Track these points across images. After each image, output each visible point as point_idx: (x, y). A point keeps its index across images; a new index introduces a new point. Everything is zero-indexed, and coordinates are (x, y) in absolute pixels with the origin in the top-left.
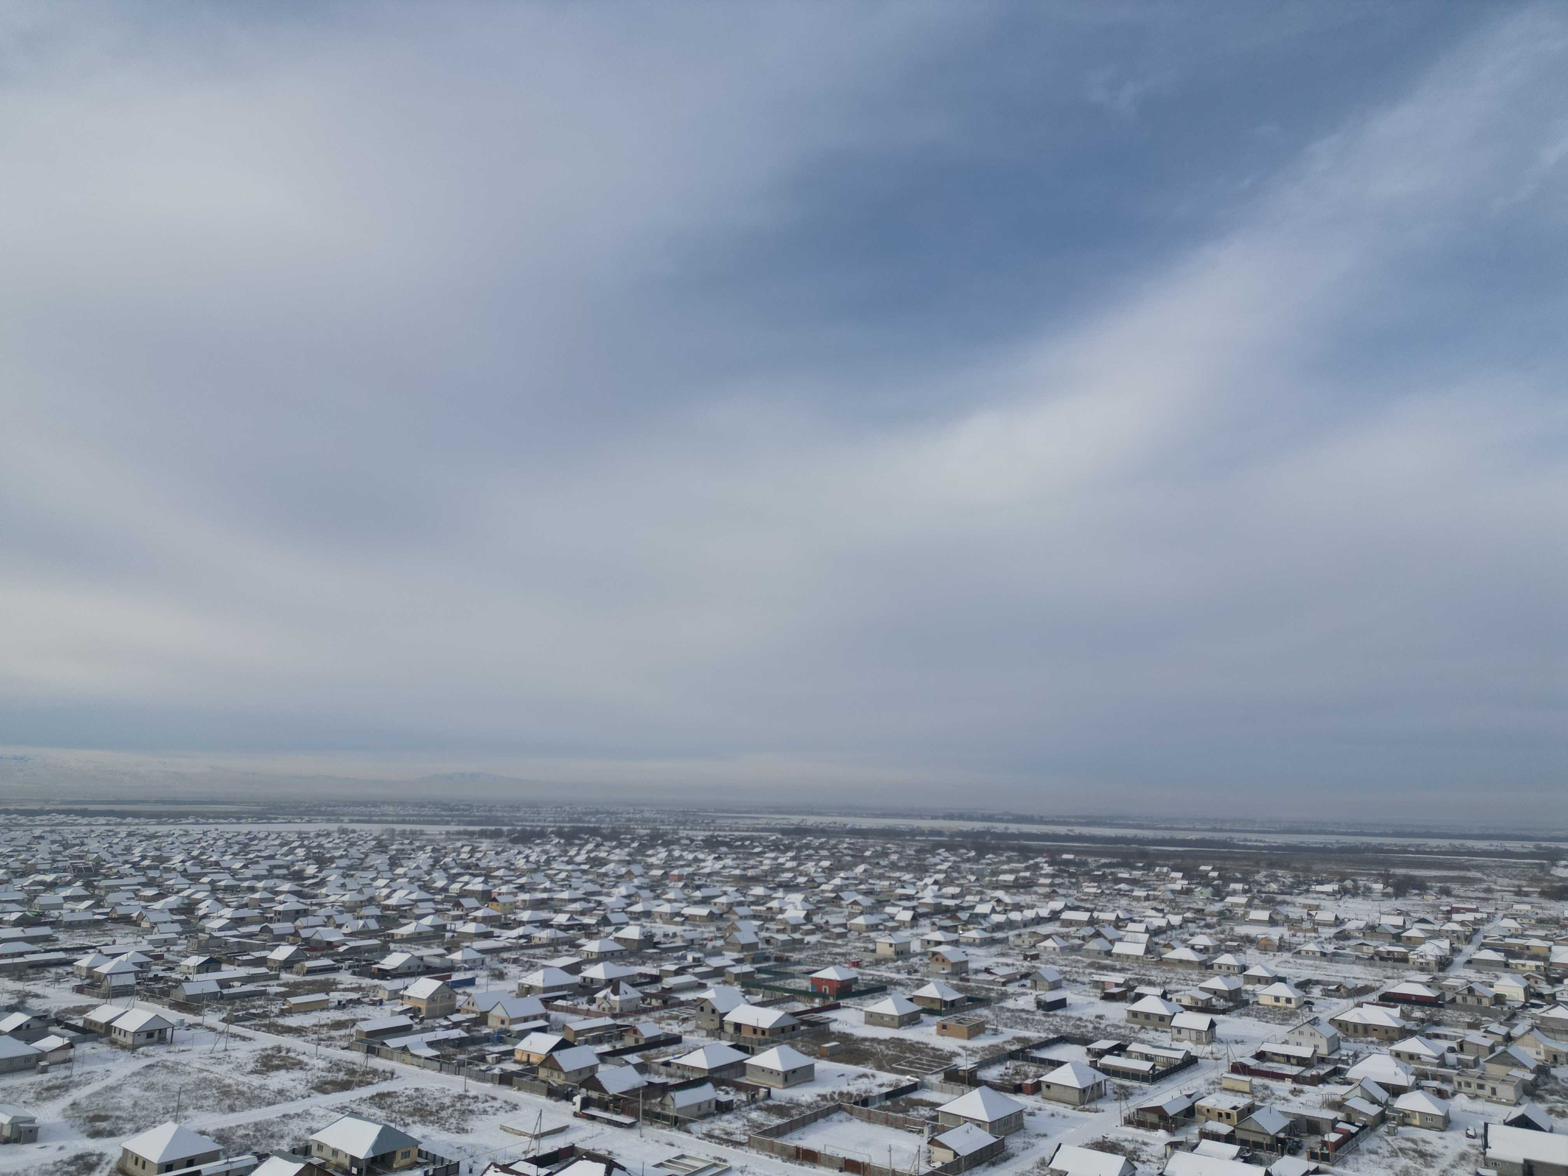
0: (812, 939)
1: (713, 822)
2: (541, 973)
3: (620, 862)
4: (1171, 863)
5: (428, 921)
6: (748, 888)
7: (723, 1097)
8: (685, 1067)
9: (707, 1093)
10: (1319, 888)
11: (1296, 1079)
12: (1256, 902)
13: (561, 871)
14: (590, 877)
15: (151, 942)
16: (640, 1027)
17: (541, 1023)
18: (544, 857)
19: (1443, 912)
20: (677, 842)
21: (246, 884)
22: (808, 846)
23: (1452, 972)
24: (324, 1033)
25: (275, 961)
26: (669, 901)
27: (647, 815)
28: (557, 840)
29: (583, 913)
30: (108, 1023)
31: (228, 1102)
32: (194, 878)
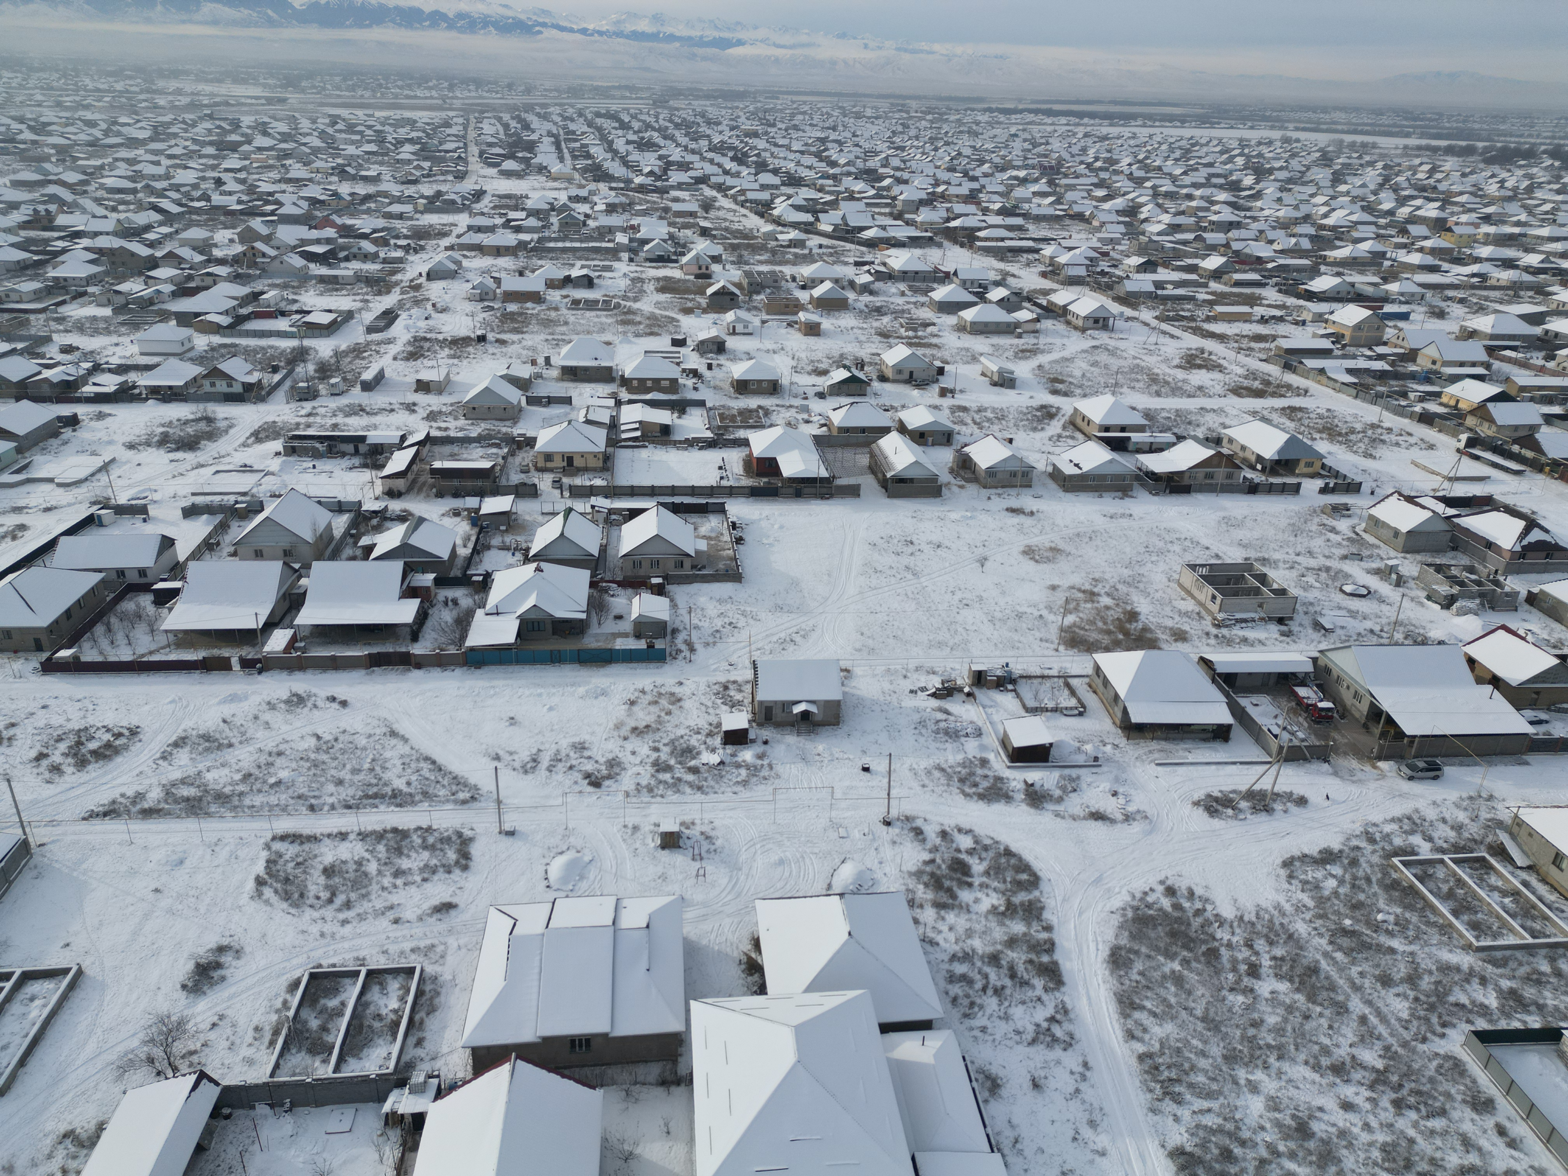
2: (1491, 317)
5: (1366, 246)
13: (1546, 201)
15: (1100, 240)
17: (1480, 371)
21: (1184, 191)
24: (1245, 343)
25: (1205, 270)
28: (1549, 162)
30: (1065, 306)
31: (1155, 388)
32: (1139, 182)
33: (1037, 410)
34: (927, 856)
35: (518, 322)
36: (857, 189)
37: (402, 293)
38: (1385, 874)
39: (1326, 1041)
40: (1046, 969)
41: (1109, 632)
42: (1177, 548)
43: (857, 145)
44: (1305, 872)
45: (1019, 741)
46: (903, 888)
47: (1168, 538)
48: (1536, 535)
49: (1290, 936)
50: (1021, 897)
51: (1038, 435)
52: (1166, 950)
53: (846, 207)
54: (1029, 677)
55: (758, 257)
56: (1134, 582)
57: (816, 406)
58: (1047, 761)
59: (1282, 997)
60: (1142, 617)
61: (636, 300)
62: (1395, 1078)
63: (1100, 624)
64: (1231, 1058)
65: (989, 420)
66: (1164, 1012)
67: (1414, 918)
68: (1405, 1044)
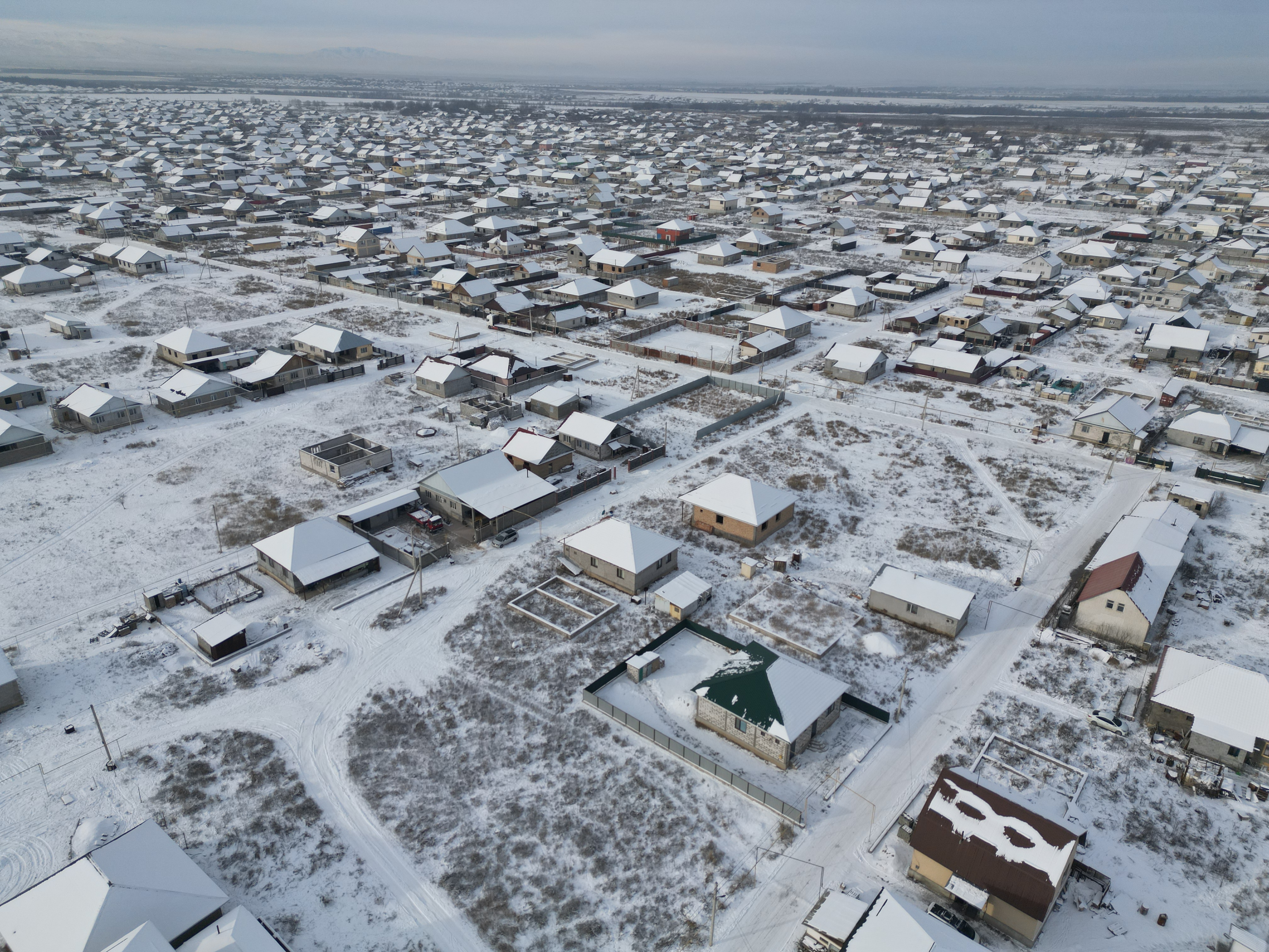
0: (658, 198)
1: (574, 97)
2: (443, 223)
3: (497, 133)
4: (963, 129)
5: (345, 181)
6: (606, 156)
7: (591, 315)
8: (561, 294)
9: (579, 312)
10: (1082, 148)
11: (1019, 296)
12: (1027, 161)
13: (448, 140)
14: (473, 146)
15: (124, 194)
16: (525, 265)
17: (449, 262)
18: (432, 129)
19: (1178, 167)
20: (544, 115)
21: (187, 147)
22: (656, 120)
23: (1167, 215)
24: (284, 267)
25: (230, 211)
26: (541, 167)
27: (516, 90)
28: (441, 113)
29: (471, 176)
30: (113, 257)
31: (224, 314)
32: (143, 142)
33: (122, 352)
34: (163, 776)
38: (508, 616)
39: (510, 744)
40: (304, 809)
41: (260, 522)
42: (290, 438)
44: (461, 638)
45: (213, 641)
46: (151, 814)
47: (280, 433)
48: (517, 365)
49: (466, 687)
50: (264, 763)
51: (132, 375)
52: (389, 742)
54: (205, 583)
56: (266, 475)
58: (245, 645)
59: (474, 731)
60: (283, 501)
62: (555, 744)
63: (250, 518)
64: (457, 792)
65: (76, 371)
66: (402, 788)
67: (532, 635)
68: (554, 719)
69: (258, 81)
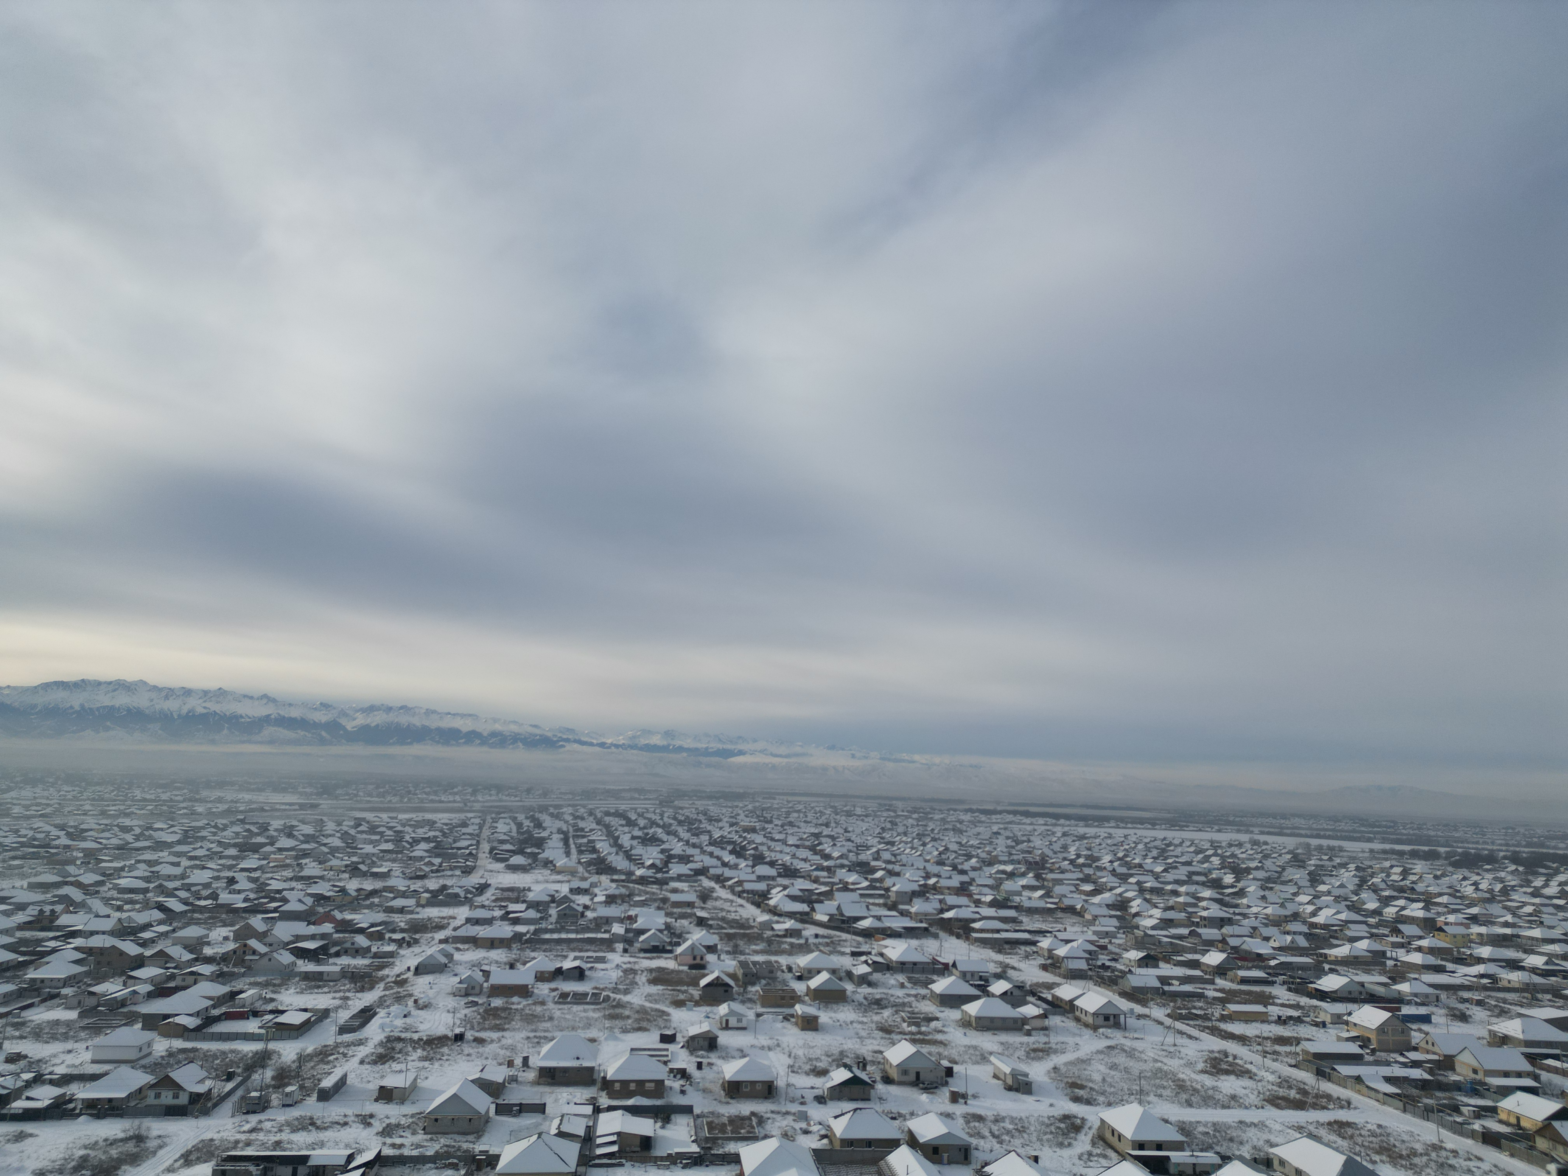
2: (1518, 1021)
5: (1363, 945)
13: (1525, 904)
15: (1095, 933)
17: (1529, 1082)
18: (1498, 887)
21: (1169, 887)
24: (1268, 1044)
25: (1208, 966)
28: (1513, 867)
30: (1071, 1002)
31: (1184, 1096)
32: (1123, 878)
33: (1060, 1121)
35: (501, 1018)
36: (850, 880)
37: (385, 989)
43: (849, 840)
51: (1066, 1153)
53: (841, 898)
55: (753, 947)
57: (816, 1112)
61: (626, 992)
65: (1008, 1132)
69: (1259, 821)
